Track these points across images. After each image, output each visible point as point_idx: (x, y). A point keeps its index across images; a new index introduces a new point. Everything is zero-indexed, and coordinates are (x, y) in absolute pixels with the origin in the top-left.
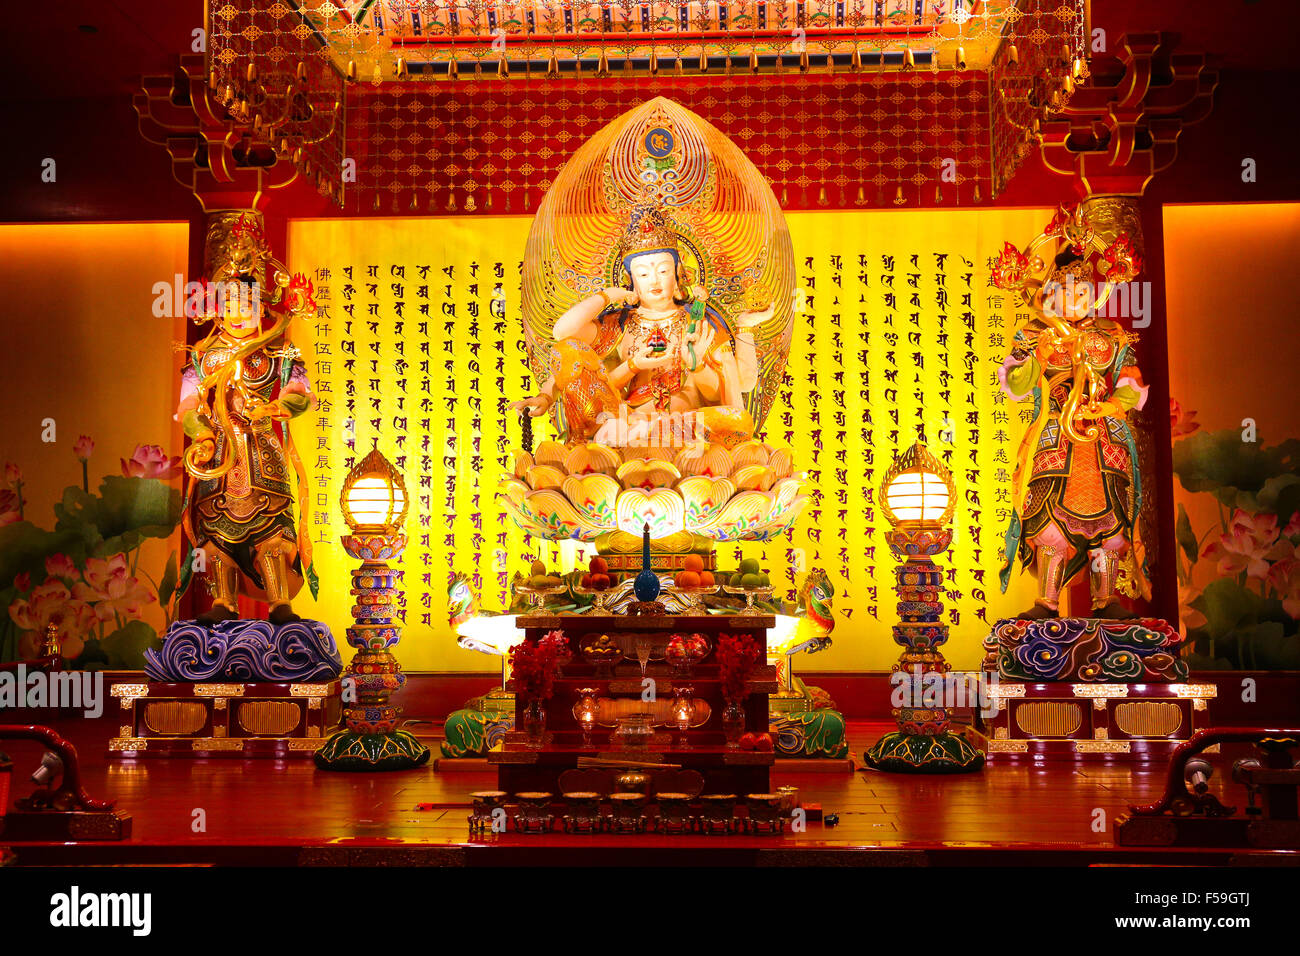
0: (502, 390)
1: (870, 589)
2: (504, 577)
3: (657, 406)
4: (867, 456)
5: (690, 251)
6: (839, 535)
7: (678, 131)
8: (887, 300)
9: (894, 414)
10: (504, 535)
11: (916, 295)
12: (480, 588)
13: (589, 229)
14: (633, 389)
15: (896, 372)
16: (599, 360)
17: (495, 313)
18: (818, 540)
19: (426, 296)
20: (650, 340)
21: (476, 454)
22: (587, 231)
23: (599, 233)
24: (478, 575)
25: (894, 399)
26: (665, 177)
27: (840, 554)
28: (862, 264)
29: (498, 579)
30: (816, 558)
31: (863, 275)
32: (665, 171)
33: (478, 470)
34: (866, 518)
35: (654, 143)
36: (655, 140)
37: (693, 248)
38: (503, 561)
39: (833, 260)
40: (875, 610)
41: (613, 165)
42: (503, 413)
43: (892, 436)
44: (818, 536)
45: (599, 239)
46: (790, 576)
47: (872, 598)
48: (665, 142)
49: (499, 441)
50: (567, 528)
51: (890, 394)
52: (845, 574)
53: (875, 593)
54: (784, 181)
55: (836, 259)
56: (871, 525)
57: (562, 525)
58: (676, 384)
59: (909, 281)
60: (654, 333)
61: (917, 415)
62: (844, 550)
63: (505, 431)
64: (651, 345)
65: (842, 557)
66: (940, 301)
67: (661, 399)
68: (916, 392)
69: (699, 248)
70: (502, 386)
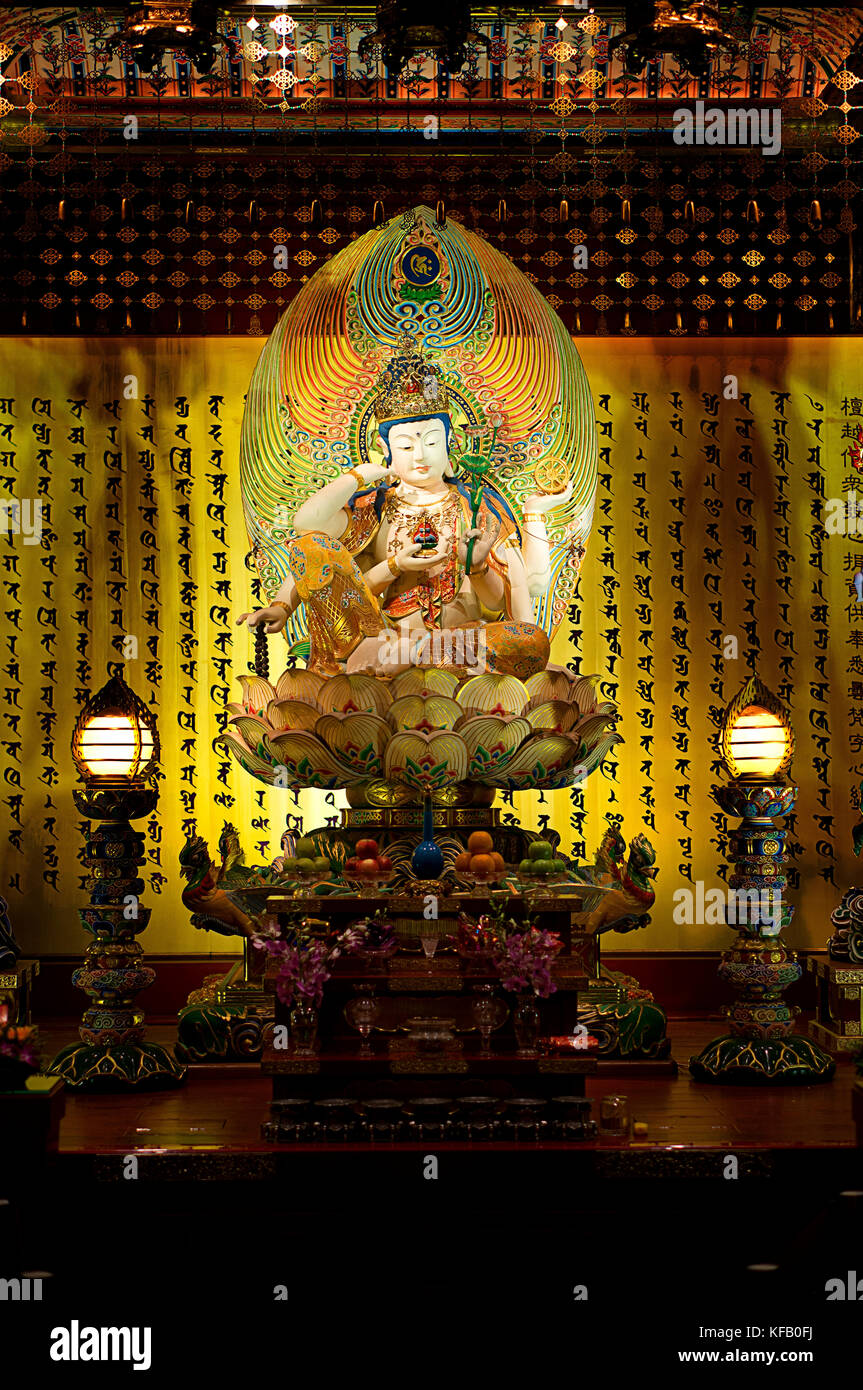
0: (187, 572)
1: (682, 842)
2: (191, 825)
3: (425, 619)
4: (680, 664)
5: (459, 408)
6: (642, 770)
7: (445, 251)
8: (708, 454)
9: (717, 609)
10: (192, 768)
11: (747, 448)
12: (159, 841)
13: (327, 377)
14: (394, 594)
15: (719, 552)
16: (350, 557)
17: (177, 467)
18: (614, 776)
19: (82, 442)
20: (416, 534)
21: (153, 659)
22: (324, 380)
23: (341, 383)
24: (156, 823)
25: (716, 588)
26: (427, 309)
27: (643, 795)
28: (675, 404)
29: (183, 829)
30: (610, 800)
31: (677, 419)
32: (427, 303)
33: (154, 681)
34: (678, 747)
35: (415, 266)
36: (415, 262)
37: (464, 405)
38: (189, 804)
39: (637, 400)
40: (688, 868)
41: (359, 294)
42: (189, 604)
43: (713, 638)
44: (613, 771)
45: (342, 391)
46: (577, 824)
47: (684, 854)
48: (428, 265)
49: (183, 641)
50: (321, 778)
51: (711, 581)
52: (650, 821)
53: (689, 847)
54: (577, 302)
55: (640, 397)
56: (684, 756)
57: (314, 774)
58: (448, 590)
59: (738, 428)
60: (421, 526)
61: (746, 609)
62: (649, 789)
63: (191, 628)
64: (418, 541)
65: (645, 799)
66: (779, 456)
67: (430, 610)
68: (746, 578)
69: (471, 405)
70: (187, 566)
